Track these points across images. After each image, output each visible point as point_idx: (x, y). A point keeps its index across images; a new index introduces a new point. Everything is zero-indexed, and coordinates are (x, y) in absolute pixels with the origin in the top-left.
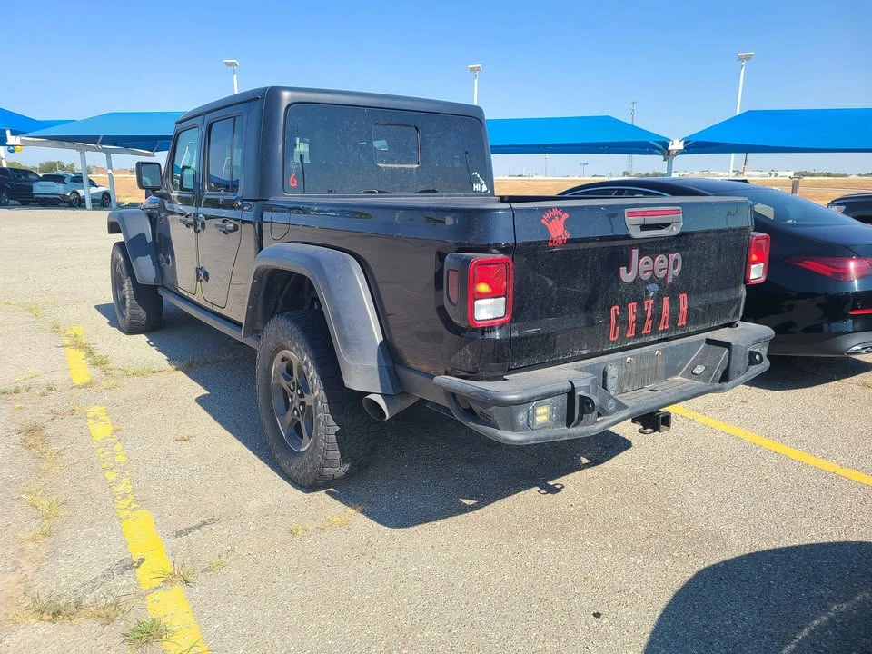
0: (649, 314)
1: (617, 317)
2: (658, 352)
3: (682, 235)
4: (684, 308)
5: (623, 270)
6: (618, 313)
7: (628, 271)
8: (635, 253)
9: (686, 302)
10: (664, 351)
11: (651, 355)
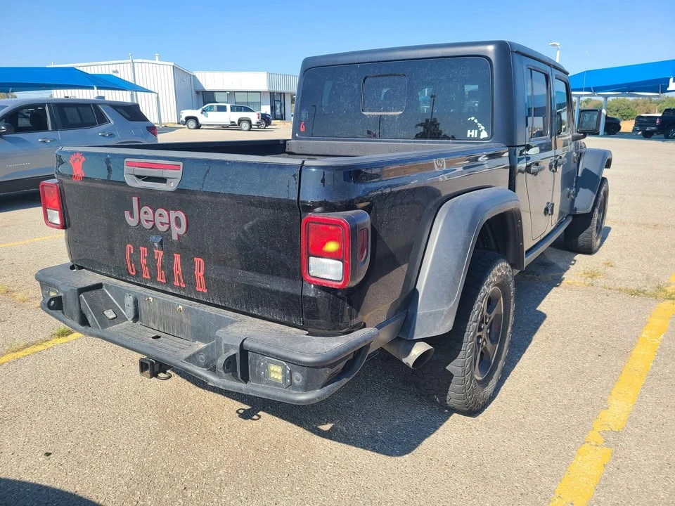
0: (159, 264)
1: (131, 254)
2: (180, 307)
3: (179, 191)
4: (199, 274)
5: (127, 213)
6: (132, 252)
7: (132, 215)
8: (135, 200)
9: (203, 268)
10: (187, 310)
11: (174, 307)
